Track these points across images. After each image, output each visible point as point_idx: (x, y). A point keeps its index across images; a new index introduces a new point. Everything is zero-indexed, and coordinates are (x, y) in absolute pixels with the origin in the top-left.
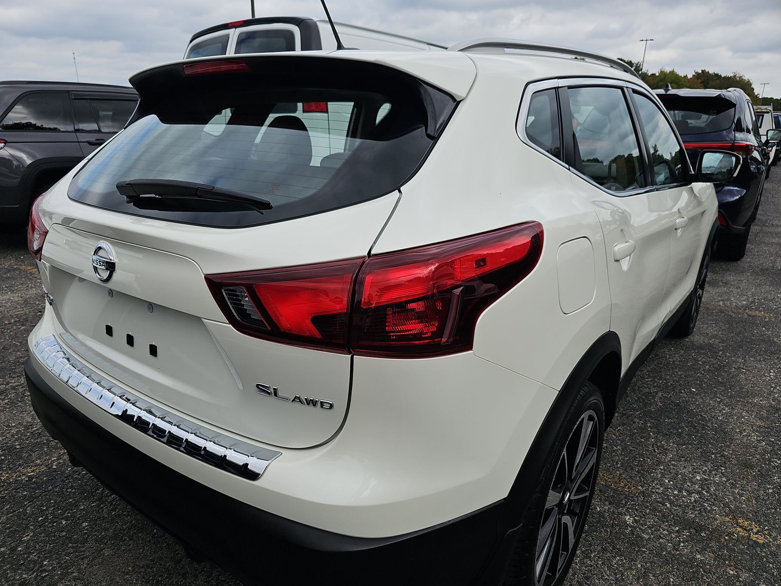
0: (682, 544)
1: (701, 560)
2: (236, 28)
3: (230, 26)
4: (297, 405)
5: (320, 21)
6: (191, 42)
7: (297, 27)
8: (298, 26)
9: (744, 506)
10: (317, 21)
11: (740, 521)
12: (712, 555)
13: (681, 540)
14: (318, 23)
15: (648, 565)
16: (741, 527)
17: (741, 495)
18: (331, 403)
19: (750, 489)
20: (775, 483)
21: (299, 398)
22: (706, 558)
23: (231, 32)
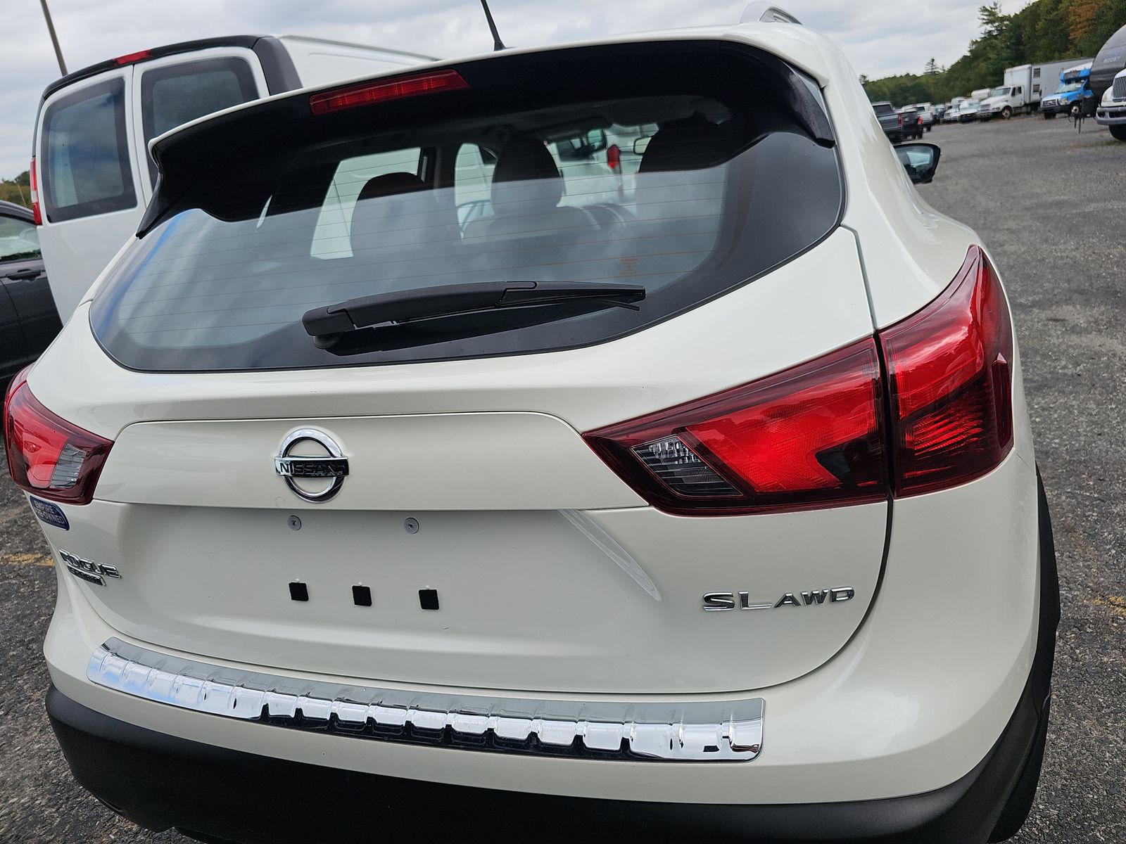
0: (1078, 651)
1: (1112, 662)
2: (134, 65)
3: (120, 62)
4: (787, 610)
5: (284, 37)
6: (45, 98)
7: (250, 50)
8: (252, 49)
9: (1102, 579)
10: (280, 38)
11: (1112, 599)
12: (1117, 652)
13: (1072, 645)
14: (283, 41)
15: (1062, 692)
16: (1118, 606)
17: (1089, 567)
18: (850, 589)
19: (1091, 556)
20: (1111, 542)
21: (792, 598)
22: (1114, 658)
23: (125, 71)
